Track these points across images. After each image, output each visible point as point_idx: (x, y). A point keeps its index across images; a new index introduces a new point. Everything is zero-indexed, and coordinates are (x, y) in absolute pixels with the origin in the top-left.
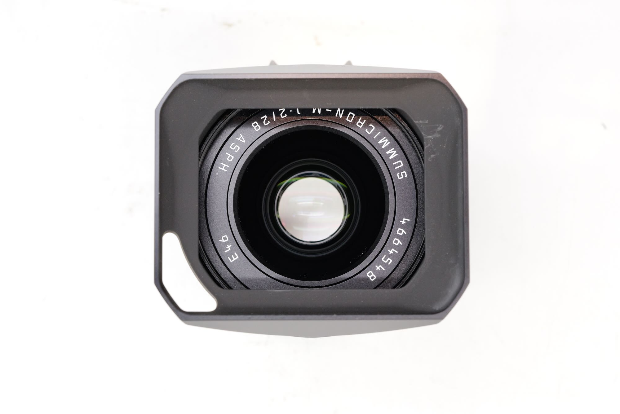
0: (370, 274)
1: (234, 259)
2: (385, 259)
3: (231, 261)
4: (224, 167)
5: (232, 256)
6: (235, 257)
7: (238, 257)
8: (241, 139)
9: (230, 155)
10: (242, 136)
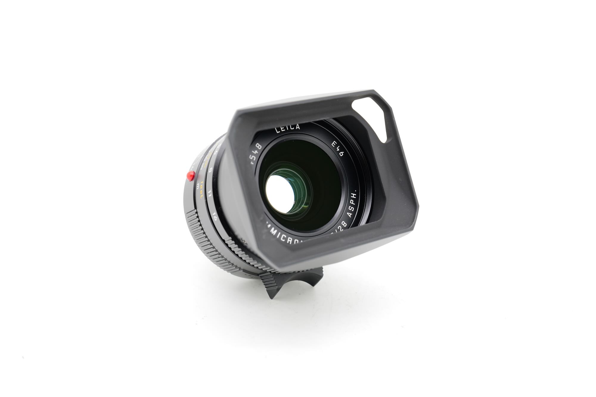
0: (260, 147)
1: (333, 143)
2: (253, 158)
3: (334, 141)
4: (353, 196)
5: (335, 145)
6: (333, 144)
7: (332, 144)
8: (350, 214)
9: (352, 203)
10: (350, 216)
